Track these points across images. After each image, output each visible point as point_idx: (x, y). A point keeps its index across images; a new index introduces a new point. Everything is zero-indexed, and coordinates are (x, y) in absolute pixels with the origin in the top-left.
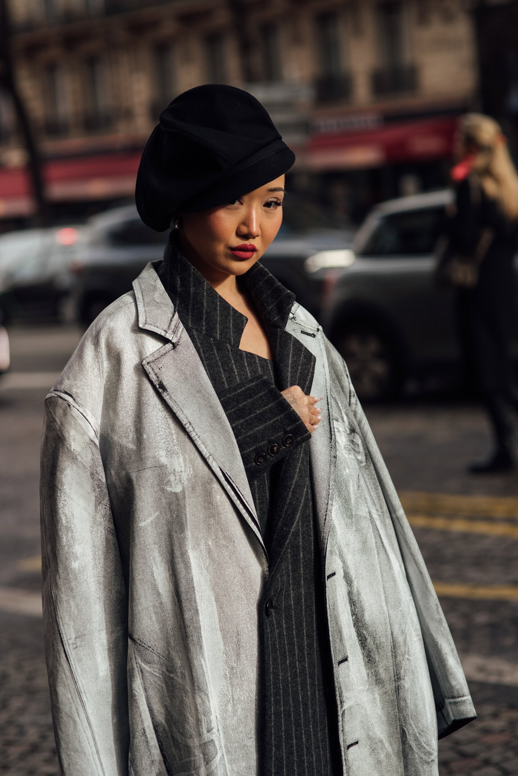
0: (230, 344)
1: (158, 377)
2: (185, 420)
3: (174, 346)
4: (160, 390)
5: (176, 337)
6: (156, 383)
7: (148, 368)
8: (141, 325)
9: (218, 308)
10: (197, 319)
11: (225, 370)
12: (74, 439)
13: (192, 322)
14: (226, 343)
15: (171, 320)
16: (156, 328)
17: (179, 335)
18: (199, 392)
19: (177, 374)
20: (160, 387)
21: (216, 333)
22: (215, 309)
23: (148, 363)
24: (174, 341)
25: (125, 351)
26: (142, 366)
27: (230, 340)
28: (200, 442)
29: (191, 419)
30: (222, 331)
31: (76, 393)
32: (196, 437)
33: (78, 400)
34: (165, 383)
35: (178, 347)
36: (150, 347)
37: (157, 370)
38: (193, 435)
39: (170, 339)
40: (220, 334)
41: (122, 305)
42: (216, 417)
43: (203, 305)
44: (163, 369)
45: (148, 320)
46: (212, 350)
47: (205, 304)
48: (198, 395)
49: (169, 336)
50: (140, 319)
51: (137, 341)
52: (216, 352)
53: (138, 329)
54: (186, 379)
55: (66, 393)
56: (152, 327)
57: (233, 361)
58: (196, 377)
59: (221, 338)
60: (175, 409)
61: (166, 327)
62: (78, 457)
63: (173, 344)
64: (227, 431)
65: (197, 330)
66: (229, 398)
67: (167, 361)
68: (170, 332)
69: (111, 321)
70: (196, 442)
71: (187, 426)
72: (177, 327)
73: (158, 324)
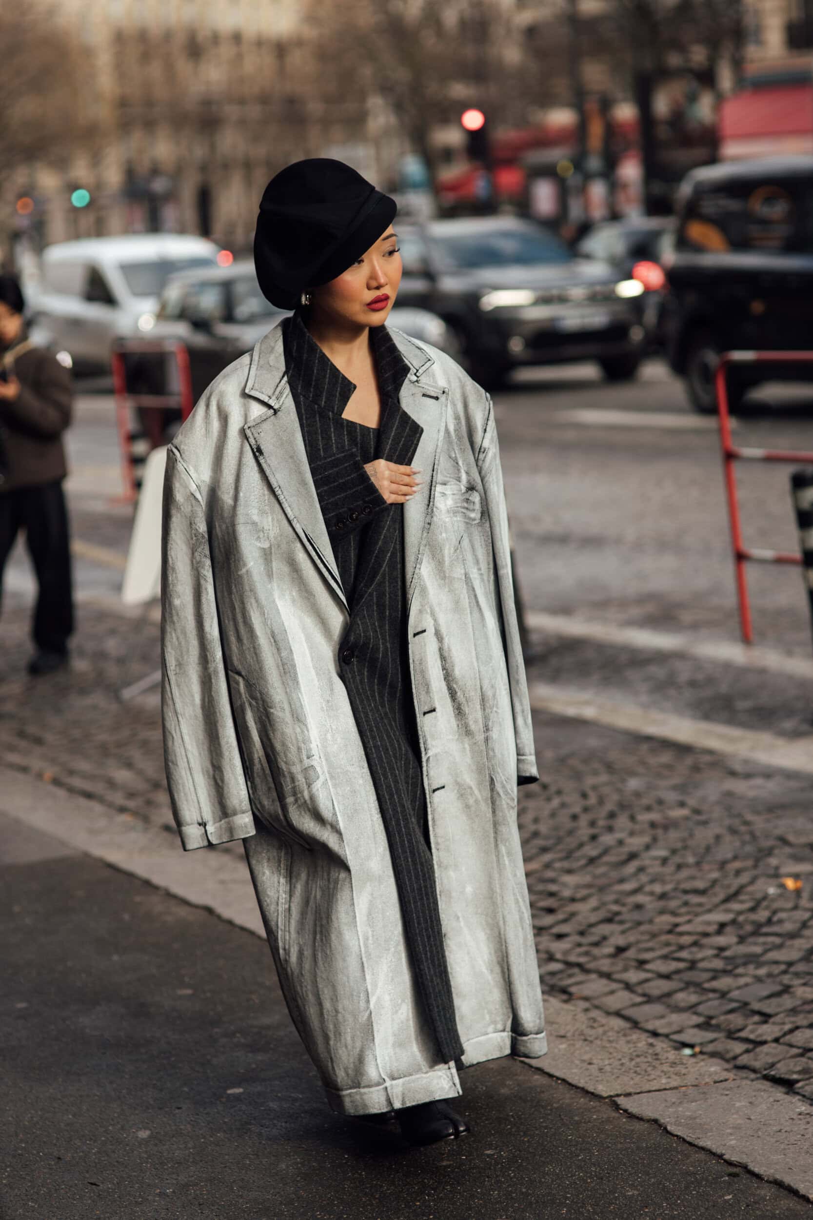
0: (333, 412)
1: (256, 441)
2: (275, 484)
3: (276, 412)
4: (257, 454)
5: (279, 403)
6: (254, 447)
7: (248, 432)
8: (247, 391)
9: (328, 376)
10: (307, 385)
11: (323, 438)
12: (178, 491)
13: (302, 387)
14: (329, 411)
15: (277, 386)
16: (260, 394)
17: (281, 402)
18: (291, 457)
19: (275, 439)
20: (257, 451)
21: (322, 401)
22: (325, 377)
23: (249, 428)
24: (276, 407)
25: (232, 414)
26: (244, 430)
27: (333, 408)
28: (287, 505)
29: (281, 484)
30: (327, 398)
31: (183, 449)
32: (284, 500)
33: (184, 456)
34: (262, 447)
35: (279, 413)
36: (255, 410)
37: (256, 435)
38: (281, 498)
39: (273, 405)
40: (325, 402)
41: (239, 366)
42: (303, 483)
43: (313, 372)
44: (262, 434)
45: (256, 385)
46: (314, 417)
47: (315, 371)
48: (290, 460)
49: (272, 402)
50: (249, 383)
51: (245, 405)
52: (318, 419)
53: (245, 395)
54: (282, 444)
55: (176, 448)
56: (257, 393)
57: (332, 430)
58: (291, 443)
59: (325, 406)
60: (268, 472)
61: (270, 394)
62: (182, 507)
63: (274, 410)
64: (311, 497)
65: (304, 396)
66: (318, 465)
67: (266, 426)
68: (274, 398)
69: (223, 384)
70: (284, 506)
71: (276, 490)
72: (281, 393)
73: (264, 390)
